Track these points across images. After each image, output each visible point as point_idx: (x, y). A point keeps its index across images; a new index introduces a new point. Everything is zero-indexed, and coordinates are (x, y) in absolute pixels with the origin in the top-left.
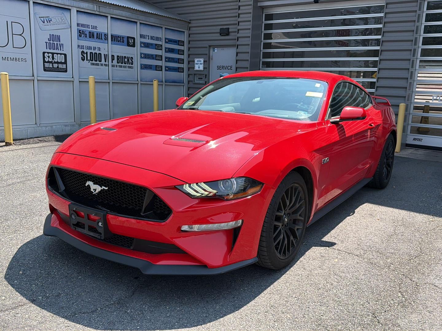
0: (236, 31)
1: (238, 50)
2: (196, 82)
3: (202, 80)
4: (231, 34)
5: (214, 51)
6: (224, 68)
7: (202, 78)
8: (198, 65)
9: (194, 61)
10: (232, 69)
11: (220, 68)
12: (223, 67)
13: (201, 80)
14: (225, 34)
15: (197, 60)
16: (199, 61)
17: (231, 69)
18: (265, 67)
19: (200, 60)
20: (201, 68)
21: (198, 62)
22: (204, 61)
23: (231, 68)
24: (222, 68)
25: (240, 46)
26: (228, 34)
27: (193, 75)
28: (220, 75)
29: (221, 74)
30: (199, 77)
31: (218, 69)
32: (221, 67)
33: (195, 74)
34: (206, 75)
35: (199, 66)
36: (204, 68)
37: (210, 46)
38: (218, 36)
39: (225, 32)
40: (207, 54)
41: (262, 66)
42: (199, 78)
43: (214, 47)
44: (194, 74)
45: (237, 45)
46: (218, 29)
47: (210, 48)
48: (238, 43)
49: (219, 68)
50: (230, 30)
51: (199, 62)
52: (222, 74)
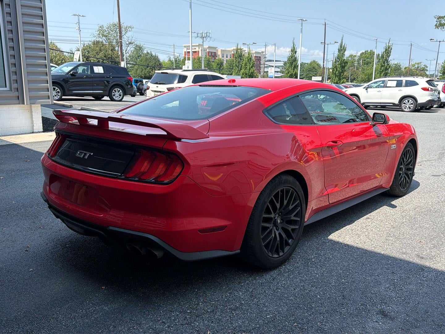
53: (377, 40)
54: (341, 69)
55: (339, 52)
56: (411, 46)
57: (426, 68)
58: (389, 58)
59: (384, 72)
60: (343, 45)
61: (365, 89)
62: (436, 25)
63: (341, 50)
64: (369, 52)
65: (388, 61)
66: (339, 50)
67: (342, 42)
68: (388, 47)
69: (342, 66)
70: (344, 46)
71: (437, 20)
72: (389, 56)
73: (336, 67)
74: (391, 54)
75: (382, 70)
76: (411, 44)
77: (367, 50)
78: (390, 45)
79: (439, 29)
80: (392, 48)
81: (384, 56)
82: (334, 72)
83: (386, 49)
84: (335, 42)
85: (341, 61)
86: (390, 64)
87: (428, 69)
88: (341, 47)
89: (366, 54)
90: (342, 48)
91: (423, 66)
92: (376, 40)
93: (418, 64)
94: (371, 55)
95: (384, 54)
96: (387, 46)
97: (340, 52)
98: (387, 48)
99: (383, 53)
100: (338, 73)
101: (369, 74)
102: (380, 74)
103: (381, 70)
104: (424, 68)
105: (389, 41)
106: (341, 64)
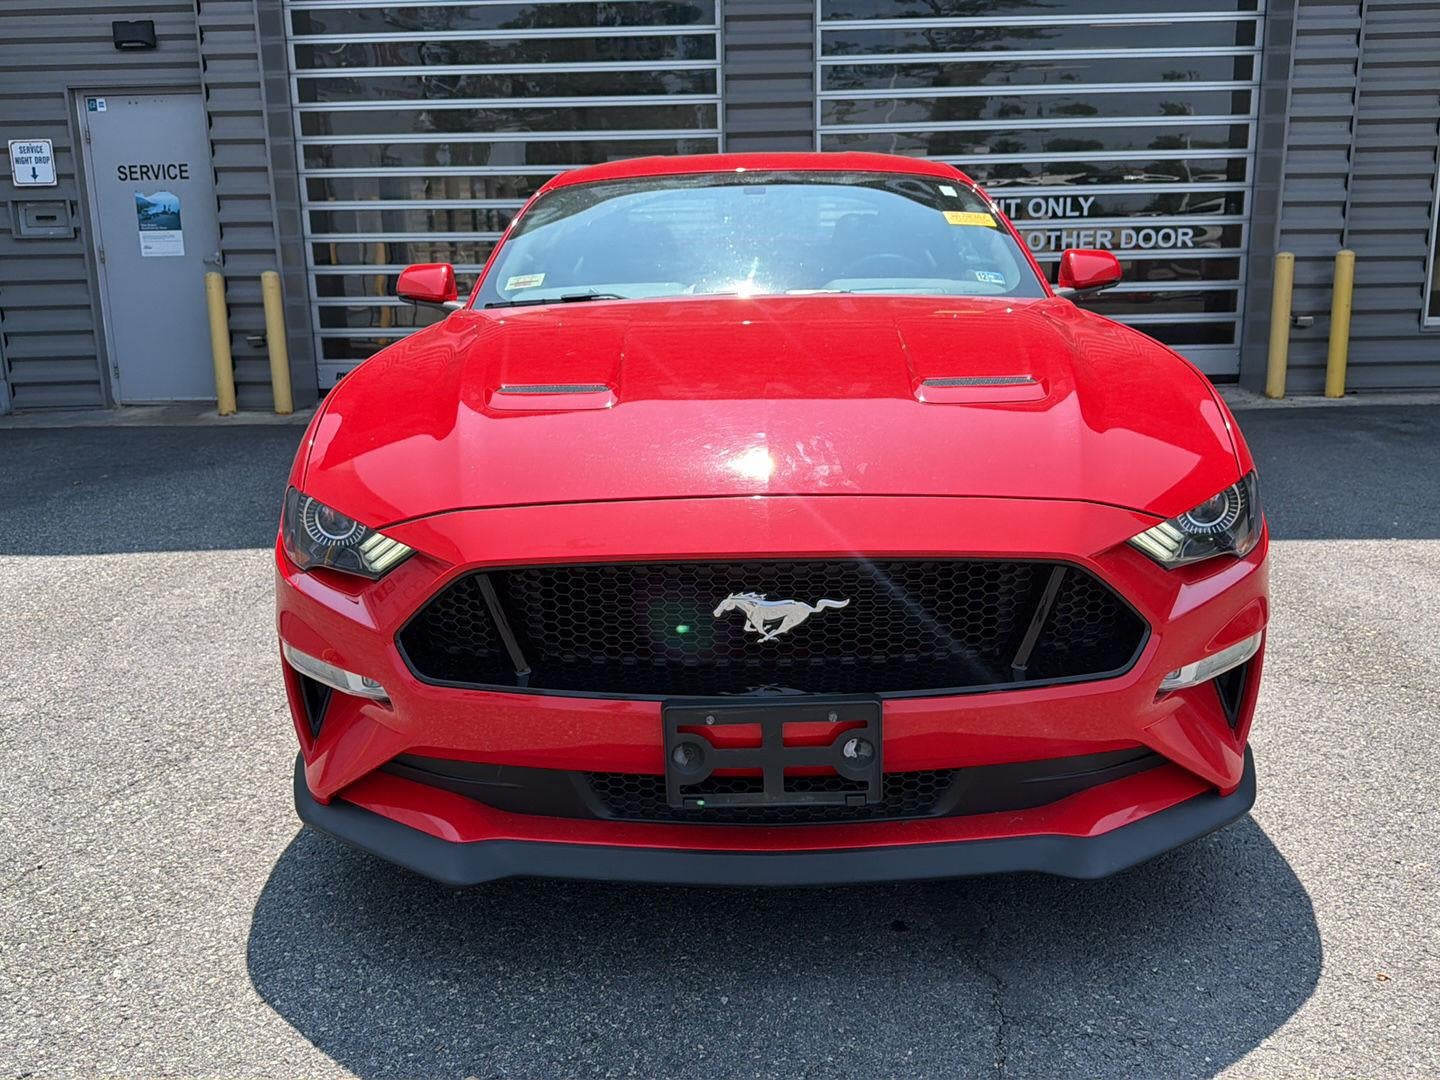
0: (195, 35)
1: (214, 106)
2: (25, 231)
3: (56, 223)
4: (164, 44)
5: (95, 109)
6: (150, 174)
7: (53, 218)
8: (28, 167)
9: (6, 151)
10: (187, 178)
11: (131, 173)
12: (145, 170)
13: (50, 223)
14: (140, 44)
15: (22, 145)
16: (31, 149)
17: (182, 177)
18: (318, 167)
19: (35, 145)
20: (47, 175)
21: (28, 155)
22: (55, 150)
23: (181, 171)
24: (142, 173)
25: (218, 91)
26: (151, 45)
27: (10, 204)
28: (137, 199)
29: (141, 196)
30: (40, 214)
31: (123, 176)
32: (138, 169)
33: (15, 203)
34: (73, 204)
35: (34, 169)
36: (59, 177)
37: (72, 90)
38: (107, 53)
39: (136, 37)
40: (65, 123)
41: (306, 164)
42: (38, 218)
43: (92, 93)
44: (13, 202)
45: (206, 85)
46: (103, 25)
47: (74, 99)
48: (209, 78)
49: (126, 173)
50: (159, 30)
51: (33, 155)
52: (146, 196)
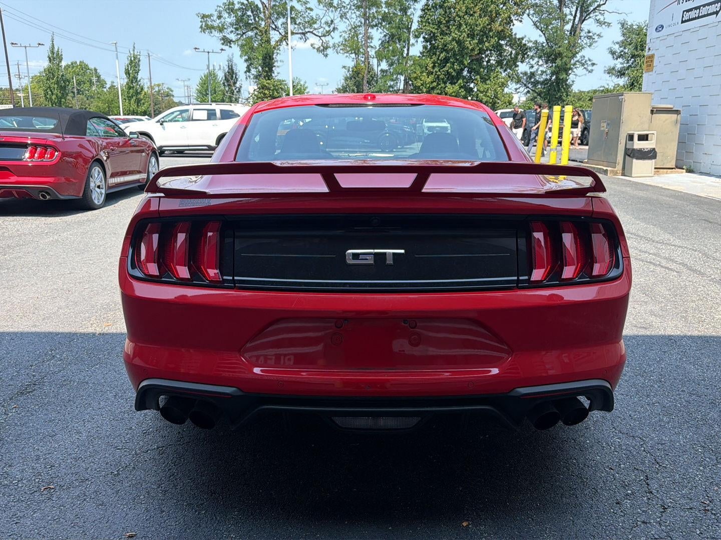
53: (117, 45)
54: (60, 92)
55: (50, 61)
56: (149, 56)
57: (171, 92)
58: (138, 75)
59: (134, 98)
60: (56, 49)
61: (159, 124)
62: (201, 27)
63: (54, 58)
64: (78, 63)
65: (138, 80)
66: (50, 58)
67: (53, 44)
68: (134, 57)
69: (61, 86)
70: (58, 51)
71: (201, 20)
72: (138, 72)
73: (50, 87)
74: (141, 68)
75: (131, 93)
76: (149, 54)
77: (74, 60)
78: (136, 53)
79: (205, 33)
80: (141, 59)
81: (131, 72)
82: (48, 96)
83: (131, 61)
84: (39, 44)
85: (58, 77)
86: (142, 84)
87: (174, 93)
88: (53, 53)
89: (73, 67)
90: (55, 55)
91: (167, 90)
92: (115, 43)
93: (159, 85)
94: (82, 69)
95: (129, 68)
96: (132, 55)
97: (52, 61)
98: (132, 59)
99: (128, 66)
100: (55, 99)
101: (108, 100)
102: (130, 100)
103: (130, 95)
104: (168, 92)
105: (134, 47)
106: (58, 83)
